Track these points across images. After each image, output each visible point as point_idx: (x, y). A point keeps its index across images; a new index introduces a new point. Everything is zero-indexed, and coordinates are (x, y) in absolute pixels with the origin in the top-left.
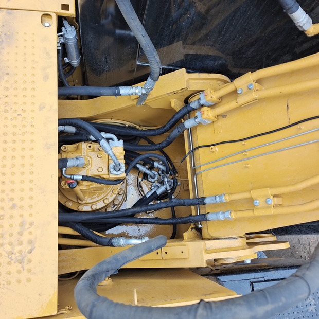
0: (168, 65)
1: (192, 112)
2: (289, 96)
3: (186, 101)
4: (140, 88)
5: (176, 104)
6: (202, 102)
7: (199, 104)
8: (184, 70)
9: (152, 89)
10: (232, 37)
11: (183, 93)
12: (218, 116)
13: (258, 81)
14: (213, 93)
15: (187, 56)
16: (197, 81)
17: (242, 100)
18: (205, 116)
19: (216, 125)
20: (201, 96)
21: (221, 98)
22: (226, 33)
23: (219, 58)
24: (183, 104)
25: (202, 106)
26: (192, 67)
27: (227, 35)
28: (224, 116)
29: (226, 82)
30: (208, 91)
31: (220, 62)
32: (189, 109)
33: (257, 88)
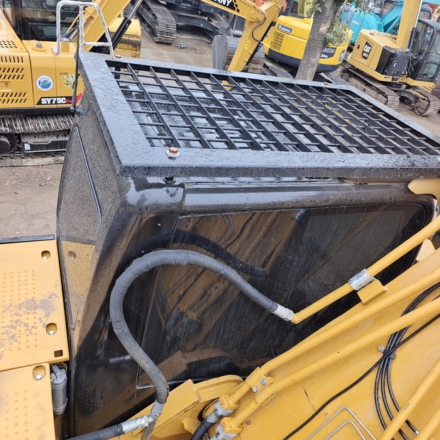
0: (172, 380)
1: (211, 429)
2: (302, 381)
3: (201, 418)
4: (145, 417)
5: (190, 425)
6: (220, 413)
7: (217, 415)
8: (190, 381)
9: (160, 414)
10: (230, 337)
11: (195, 408)
12: (241, 424)
13: (269, 374)
14: (228, 399)
15: (189, 365)
16: (207, 390)
17: (261, 398)
18: (228, 429)
19: (243, 436)
20: (217, 406)
21: (239, 402)
22: (223, 335)
23: (224, 358)
24: (197, 422)
25: (221, 417)
26: (197, 375)
27: (226, 336)
28: (248, 422)
29: (239, 382)
30: (222, 398)
31: (226, 362)
32: (207, 425)
33: (271, 382)
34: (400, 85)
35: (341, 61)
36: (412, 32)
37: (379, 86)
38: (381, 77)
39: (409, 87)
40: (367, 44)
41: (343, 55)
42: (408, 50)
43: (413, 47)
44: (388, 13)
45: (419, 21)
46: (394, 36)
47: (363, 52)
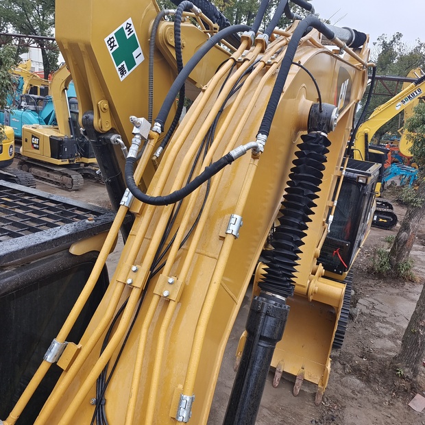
34: (78, 165)
35: (13, 154)
36: (69, 122)
37: (60, 169)
38: (59, 162)
39: (86, 165)
40: (33, 136)
41: (12, 150)
42: (72, 136)
43: (75, 133)
44: (43, 109)
45: (71, 112)
46: (56, 127)
47: (33, 144)
